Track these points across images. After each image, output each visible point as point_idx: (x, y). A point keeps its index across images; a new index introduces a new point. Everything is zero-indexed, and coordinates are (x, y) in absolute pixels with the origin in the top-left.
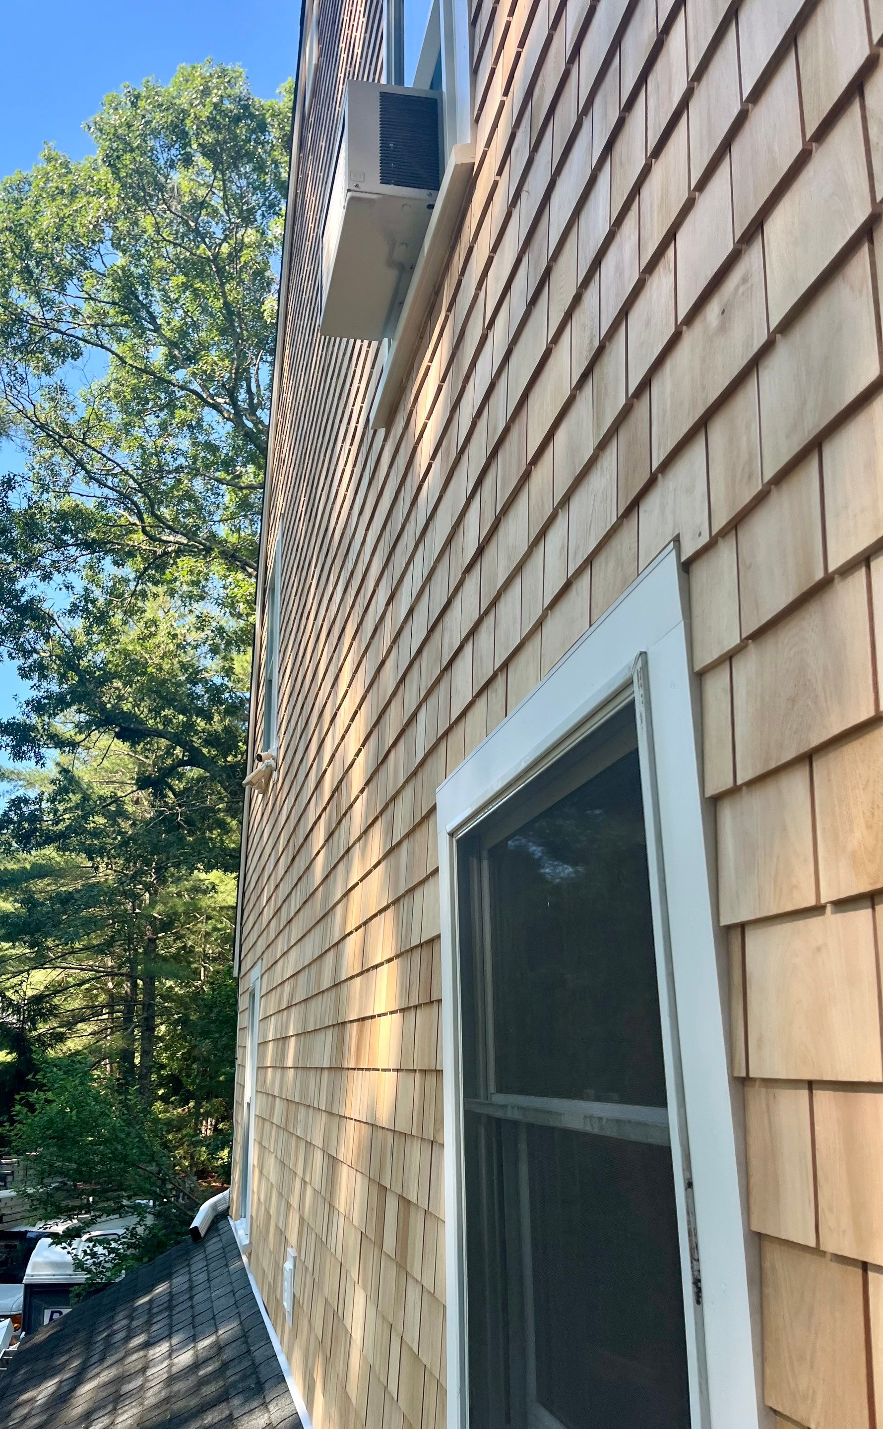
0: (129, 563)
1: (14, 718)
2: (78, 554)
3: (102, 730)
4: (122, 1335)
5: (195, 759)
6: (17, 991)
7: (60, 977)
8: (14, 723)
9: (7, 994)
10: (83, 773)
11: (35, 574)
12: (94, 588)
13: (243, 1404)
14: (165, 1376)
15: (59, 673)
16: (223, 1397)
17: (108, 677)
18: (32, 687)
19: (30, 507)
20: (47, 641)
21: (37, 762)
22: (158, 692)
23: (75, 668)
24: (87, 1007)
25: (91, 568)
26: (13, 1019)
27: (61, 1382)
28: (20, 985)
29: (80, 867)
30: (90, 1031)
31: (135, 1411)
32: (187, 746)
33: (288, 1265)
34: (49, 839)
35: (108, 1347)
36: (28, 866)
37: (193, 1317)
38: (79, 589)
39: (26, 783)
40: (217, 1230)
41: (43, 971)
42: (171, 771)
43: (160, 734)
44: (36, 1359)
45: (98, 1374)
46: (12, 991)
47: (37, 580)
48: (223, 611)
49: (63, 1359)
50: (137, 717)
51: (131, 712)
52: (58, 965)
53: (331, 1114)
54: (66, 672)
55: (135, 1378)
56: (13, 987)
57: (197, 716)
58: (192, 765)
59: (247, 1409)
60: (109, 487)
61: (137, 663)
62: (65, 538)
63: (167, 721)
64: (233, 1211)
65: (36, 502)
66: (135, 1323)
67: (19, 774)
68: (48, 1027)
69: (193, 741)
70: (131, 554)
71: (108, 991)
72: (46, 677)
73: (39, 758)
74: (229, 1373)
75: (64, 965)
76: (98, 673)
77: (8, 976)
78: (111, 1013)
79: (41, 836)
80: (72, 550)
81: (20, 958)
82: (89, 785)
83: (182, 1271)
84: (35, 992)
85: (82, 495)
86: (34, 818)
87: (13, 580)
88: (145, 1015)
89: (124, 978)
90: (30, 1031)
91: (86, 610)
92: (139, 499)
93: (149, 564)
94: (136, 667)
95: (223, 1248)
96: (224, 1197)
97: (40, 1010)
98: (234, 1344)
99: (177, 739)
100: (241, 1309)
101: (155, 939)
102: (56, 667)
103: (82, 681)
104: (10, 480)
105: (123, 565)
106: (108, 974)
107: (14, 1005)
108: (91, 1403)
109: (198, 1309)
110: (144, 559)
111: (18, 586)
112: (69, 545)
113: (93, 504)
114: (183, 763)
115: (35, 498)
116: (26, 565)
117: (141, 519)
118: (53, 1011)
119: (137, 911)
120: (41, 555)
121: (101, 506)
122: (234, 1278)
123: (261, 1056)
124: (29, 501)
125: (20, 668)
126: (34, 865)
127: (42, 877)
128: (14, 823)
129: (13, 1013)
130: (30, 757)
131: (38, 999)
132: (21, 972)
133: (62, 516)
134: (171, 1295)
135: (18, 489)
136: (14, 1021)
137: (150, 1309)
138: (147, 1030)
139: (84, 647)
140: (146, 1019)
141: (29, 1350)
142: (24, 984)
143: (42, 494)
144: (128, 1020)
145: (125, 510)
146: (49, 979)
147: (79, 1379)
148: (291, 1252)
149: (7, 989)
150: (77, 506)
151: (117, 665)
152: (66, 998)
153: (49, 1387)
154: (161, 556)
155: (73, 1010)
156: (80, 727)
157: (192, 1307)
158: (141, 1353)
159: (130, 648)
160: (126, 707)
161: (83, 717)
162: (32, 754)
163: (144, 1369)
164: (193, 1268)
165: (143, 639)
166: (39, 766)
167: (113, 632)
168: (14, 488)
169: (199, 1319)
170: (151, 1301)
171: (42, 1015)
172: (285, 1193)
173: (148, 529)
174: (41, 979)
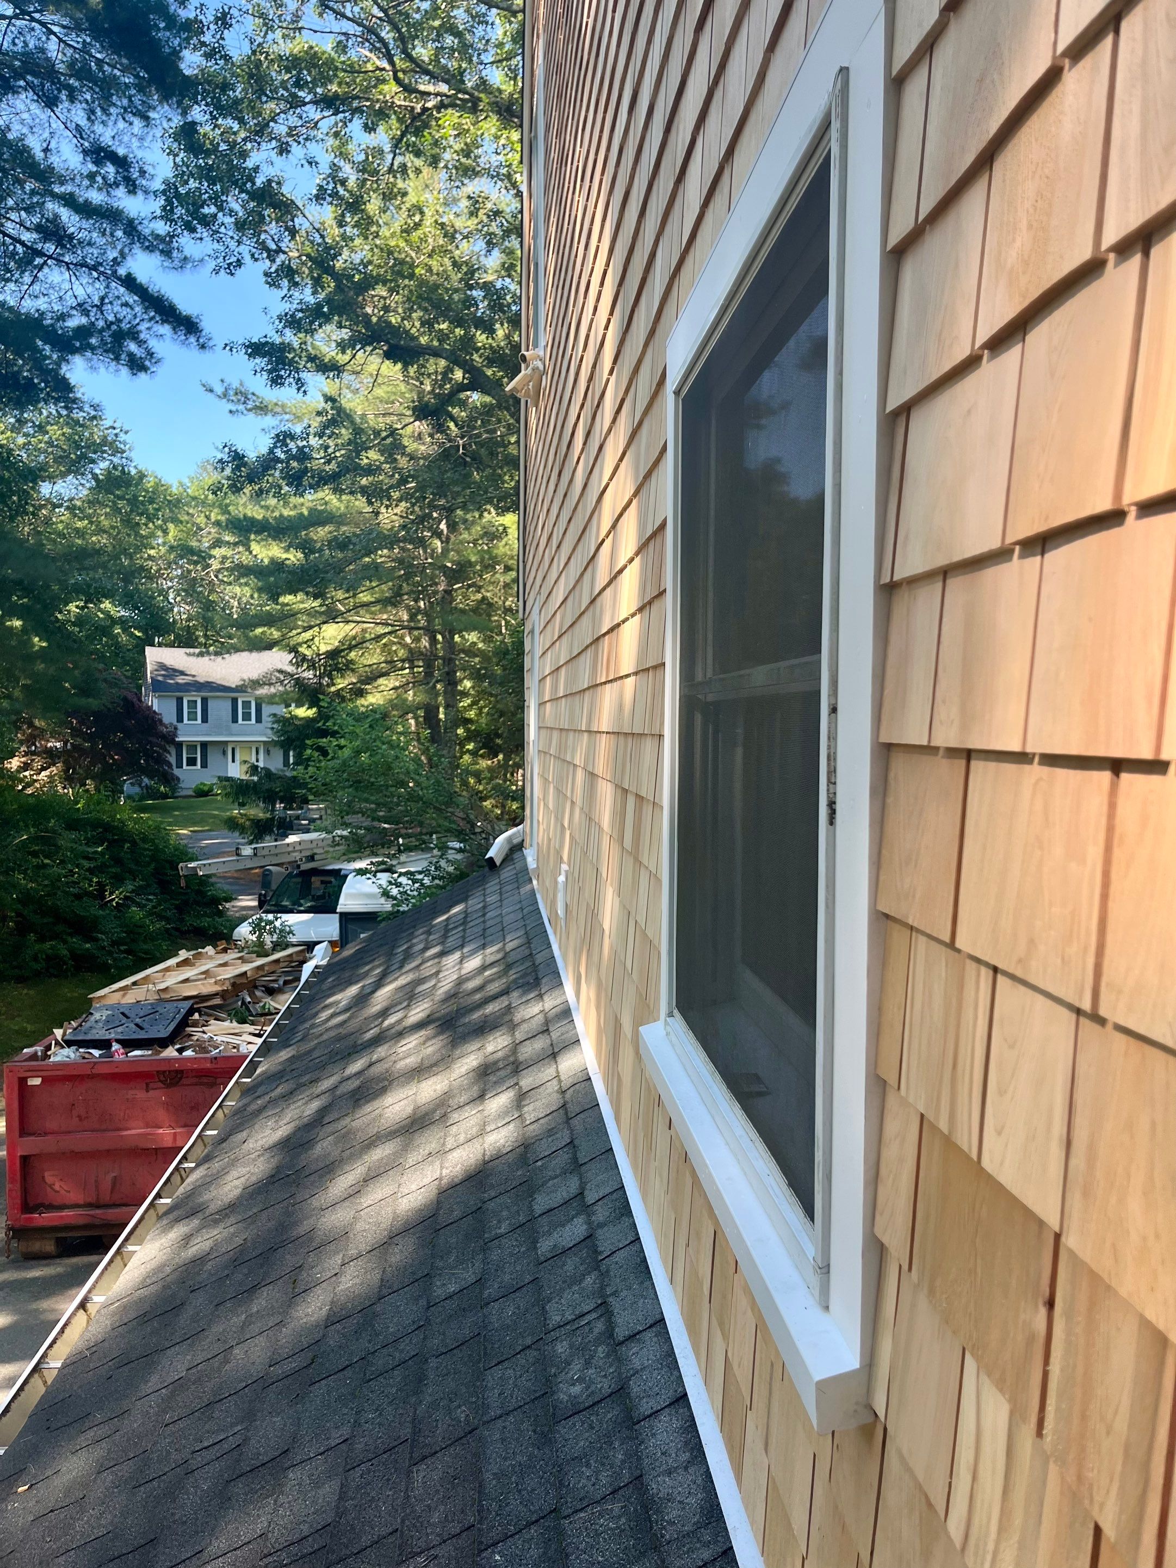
0: (381, 129)
1: (266, 337)
2: (318, 116)
3: (369, 349)
4: (421, 946)
5: (476, 382)
6: (309, 647)
7: (354, 632)
8: (267, 343)
9: (300, 649)
10: (353, 403)
11: (270, 146)
12: (342, 163)
13: (521, 996)
14: (455, 977)
15: (312, 278)
16: (505, 992)
17: (369, 282)
18: (283, 298)
19: (254, 52)
20: (293, 237)
21: (299, 389)
22: (428, 300)
23: (330, 271)
24: (386, 662)
25: (336, 135)
26: (309, 674)
27: (363, 986)
28: (312, 640)
29: (362, 513)
30: (391, 686)
31: (426, 1006)
32: (469, 368)
33: (562, 879)
34: (322, 480)
35: (408, 956)
36: (306, 513)
37: (484, 930)
38: (325, 168)
39: (292, 417)
40: (513, 859)
41: (335, 626)
42: (452, 398)
43: (436, 354)
44: (343, 969)
45: (396, 979)
46: (305, 646)
47: (273, 154)
48: (498, 186)
49: (367, 968)
50: (407, 332)
51: (400, 327)
52: (350, 618)
53: (589, 732)
54: (320, 277)
55: (430, 980)
56: (306, 643)
57: (476, 328)
58: (473, 389)
59: (524, 999)
60: (349, 19)
61: (402, 262)
62: (301, 94)
63: (443, 336)
64: (527, 843)
65: (260, 45)
66: (432, 937)
67: (283, 406)
68: (346, 682)
69: (472, 360)
70: (382, 114)
71: (405, 646)
72: (296, 284)
73: (300, 384)
74: (512, 972)
75: (359, 619)
76: (357, 277)
77: (299, 631)
78: (411, 668)
79: (313, 477)
80: (312, 112)
81: (311, 613)
82: (364, 416)
83: (478, 894)
84: (329, 648)
85: (315, 32)
86: (303, 456)
87: (244, 155)
88: (446, 669)
89: (421, 632)
90: (328, 686)
91: (335, 195)
92: (387, 34)
93: (407, 127)
94: (402, 269)
95: (516, 874)
96: (519, 831)
97: (336, 665)
98: (518, 950)
99: (455, 360)
100: (528, 922)
101: (451, 591)
102: (307, 271)
103: (339, 288)
104: (224, 14)
105: (375, 130)
106: (403, 628)
107: (308, 660)
108: (390, 1001)
109: (489, 924)
110: (400, 120)
111: (250, 164)
112: (305, 104)
113: (330, 46)
114: (462, 388)
115: (260, 40)
116: (256, 133)
117: (392, 63)
118: (349, 666)
119: (430, 560)
120: (273, 120)
121: (341, 47)
122: (523, 898)
123: (541, 693)
124: (252, 43)
125: (266, 274)
126: (312, 511)
127: (323, 523)
128: (282, 462)
129: (308, 668)
130: (290, 384)
131: (333, 654)
132: (311, 627)
133: (292, 63)
134: (466, 913)
135: (235, 26)
136: (311, 676)
137: (447, 925)
138: (449, 684)
139: (338, 243)
140: (448, 673)
141: (337, 963)
142: (316, 639)
143: (266, 33)
144: (429, 674)
145: (371, 51)
146: (342, 634)
147: (379, 984)
148: (564, 867)
149: (300, 644)
150: (311, 48)
151: (379, 266)
152: (363, 653)
153: (353, 990)
154: (420, 115)
155: (370, 666)
156: (342, 346)
157: (484, 922)
158: (436, 960)
159: (393, 243)
160: (394, 320)
161: (345, 334)
162: (292, 380)
163: (438, 973)
164: (488, 891)
165: (407, 231)
166: (301, 394)
167: (370, 221)
168: (231, 26)
169: (488, 932)
170: (447, 919)
171: (339, 670)
172: (559, 817)
173: (400, 75)
174: (335, 634)
